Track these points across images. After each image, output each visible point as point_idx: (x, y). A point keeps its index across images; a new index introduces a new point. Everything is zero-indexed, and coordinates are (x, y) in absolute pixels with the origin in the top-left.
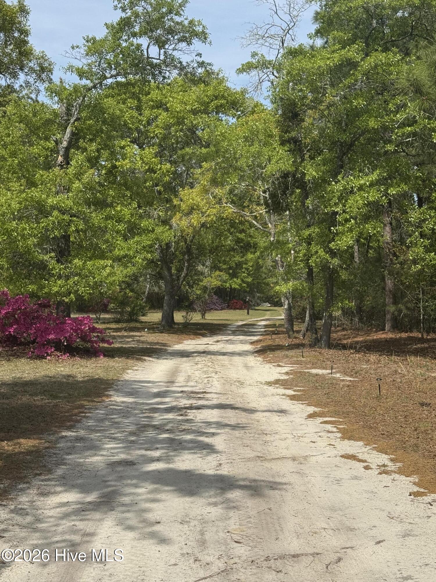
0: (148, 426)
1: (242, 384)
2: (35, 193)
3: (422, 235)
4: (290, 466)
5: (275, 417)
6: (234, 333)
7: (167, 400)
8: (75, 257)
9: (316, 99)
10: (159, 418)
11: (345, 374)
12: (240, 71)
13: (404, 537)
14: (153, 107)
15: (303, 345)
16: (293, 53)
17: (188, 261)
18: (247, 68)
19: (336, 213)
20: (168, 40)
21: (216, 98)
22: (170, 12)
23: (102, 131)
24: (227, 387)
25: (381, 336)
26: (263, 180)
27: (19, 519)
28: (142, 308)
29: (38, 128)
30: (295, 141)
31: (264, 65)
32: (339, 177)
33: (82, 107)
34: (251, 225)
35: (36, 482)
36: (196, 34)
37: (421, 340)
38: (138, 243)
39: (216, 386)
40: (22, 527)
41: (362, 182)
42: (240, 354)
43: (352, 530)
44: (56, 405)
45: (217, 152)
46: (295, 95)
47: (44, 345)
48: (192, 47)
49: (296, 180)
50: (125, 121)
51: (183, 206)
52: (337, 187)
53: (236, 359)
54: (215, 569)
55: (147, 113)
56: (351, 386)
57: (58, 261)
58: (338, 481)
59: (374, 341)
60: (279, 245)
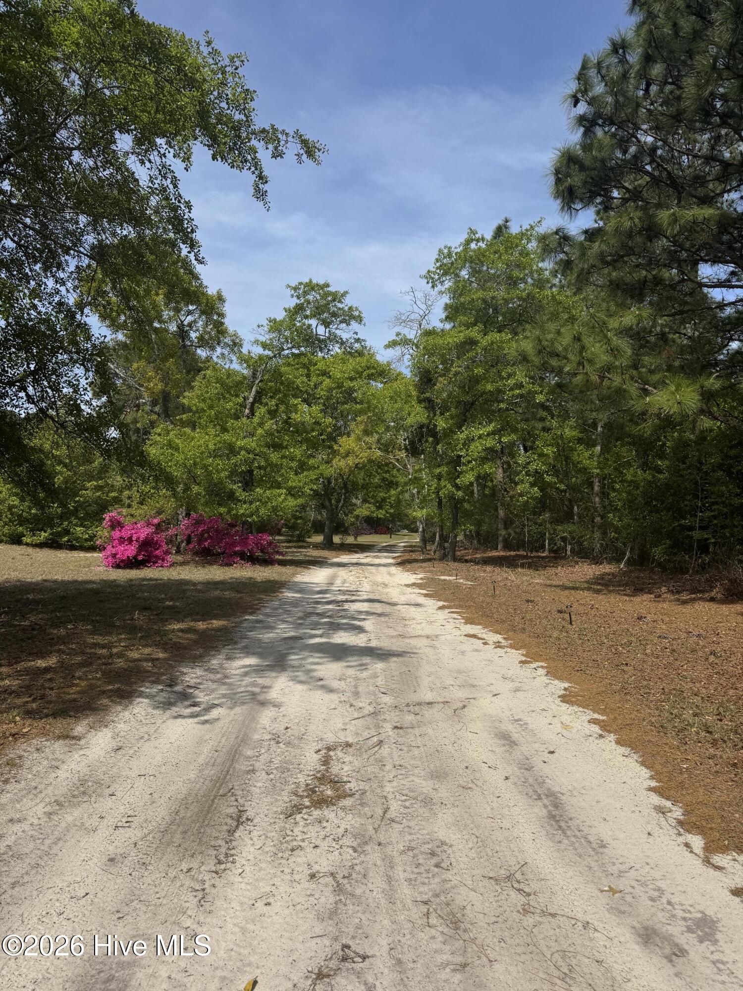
0: (313, 613)
1: (386, 585)
2: (226, 437)
3: (527, 474)
4: (425, 641)
5: (413, 609)
6: (380, 551)
7: (327, 596)
8: (257, 487)
9: (446, 368)
10: (321, 608)
11: (467, 580)
12: (387, 347)
13: (515, 691)
14: (318, 375)
15: (434, 559)
16: (428, 333)
17: (345, 494)
18: (393, 344)
19: (459, 457)
20: (333, 321)
21: (368, 368)
22: (334, 300)
23: (280, 391)
24: (375, 587)
25: (495, 553)
26: (404, 430)
27: (212, 676)
28: (308, 531)
29: (231, 387)
30: (429, 400)
31: (405, 342)
32: (463, 428)
33: (265, 371)
34: (394, 467)
35: (225, 651)
36: (354, 318)
37: (526, 557)
38: (306, 476)
39: (366, 586)
40: (213, 681)
41: (481, 432)
42: (384, 565)
43: (474, 686)
44: (241, 598)
45: (369, 407)
46: (430, 366)
47: (231, 555)
48: (350, 327)
49: (429, 430)
50: (297, 386)
51: (342, 451)
52: (462, 436)
53: (382, 568)
54: (366, 712)
55: (314, 379)
56: (472, 588)
57: (244, 490)
58: (463, 653)
59: (490, 557)
60: (416, 480)
